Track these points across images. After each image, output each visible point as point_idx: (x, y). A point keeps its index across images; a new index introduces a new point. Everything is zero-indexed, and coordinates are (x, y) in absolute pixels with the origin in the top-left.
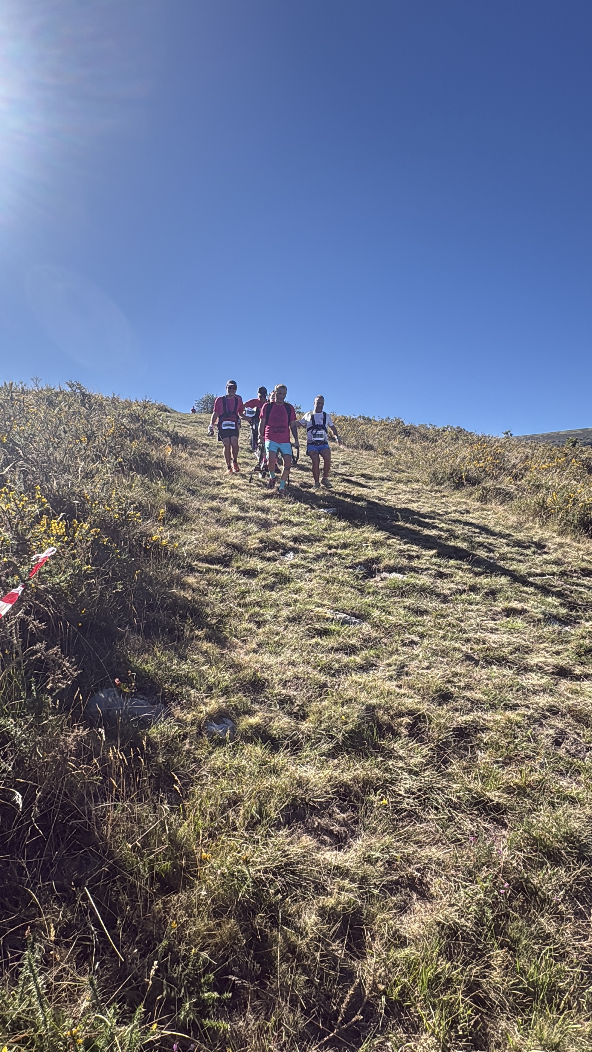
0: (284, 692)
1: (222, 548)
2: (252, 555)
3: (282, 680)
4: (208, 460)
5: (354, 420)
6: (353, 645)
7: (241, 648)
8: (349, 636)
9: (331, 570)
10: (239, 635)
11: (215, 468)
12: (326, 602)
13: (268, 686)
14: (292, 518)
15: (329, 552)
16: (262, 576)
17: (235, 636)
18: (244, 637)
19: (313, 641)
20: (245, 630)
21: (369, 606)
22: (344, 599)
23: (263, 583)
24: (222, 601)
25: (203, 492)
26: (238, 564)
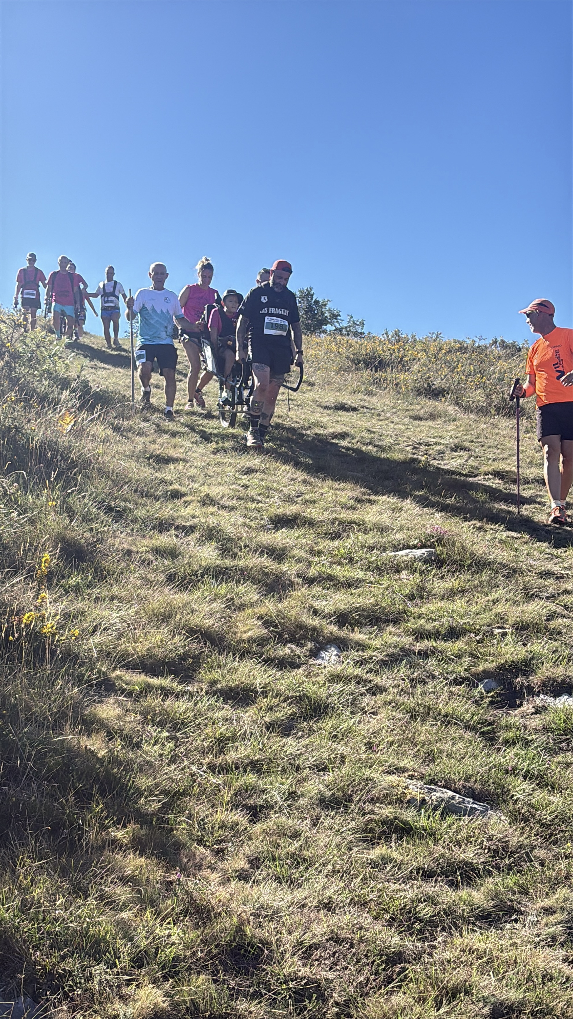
0: (305, 971)
1: (177, 638)
2: (244, 654)
3: (302, 943)
4: (153, 442)
5: (481, 350)
6: (466, 863)
7: (213, 868)
8: (458, 843)
9: (419, 689)
10: (209, 839)
11: (168, 460)
12: (406, 763)
13: (270, 958)
14: (337, 571)
15: (418, 647)
16: (264, 702)
17: (201, 841)
18: (219, 842)
19: (376, 853)
20: (223, 826)
21: (507, 772)
22: (449, 755)
23: (267, 719)
24: (173, 760)
25: (141, 513)
26: (214, 675)
